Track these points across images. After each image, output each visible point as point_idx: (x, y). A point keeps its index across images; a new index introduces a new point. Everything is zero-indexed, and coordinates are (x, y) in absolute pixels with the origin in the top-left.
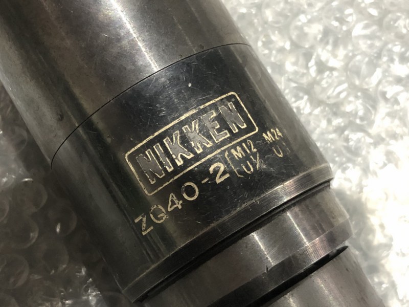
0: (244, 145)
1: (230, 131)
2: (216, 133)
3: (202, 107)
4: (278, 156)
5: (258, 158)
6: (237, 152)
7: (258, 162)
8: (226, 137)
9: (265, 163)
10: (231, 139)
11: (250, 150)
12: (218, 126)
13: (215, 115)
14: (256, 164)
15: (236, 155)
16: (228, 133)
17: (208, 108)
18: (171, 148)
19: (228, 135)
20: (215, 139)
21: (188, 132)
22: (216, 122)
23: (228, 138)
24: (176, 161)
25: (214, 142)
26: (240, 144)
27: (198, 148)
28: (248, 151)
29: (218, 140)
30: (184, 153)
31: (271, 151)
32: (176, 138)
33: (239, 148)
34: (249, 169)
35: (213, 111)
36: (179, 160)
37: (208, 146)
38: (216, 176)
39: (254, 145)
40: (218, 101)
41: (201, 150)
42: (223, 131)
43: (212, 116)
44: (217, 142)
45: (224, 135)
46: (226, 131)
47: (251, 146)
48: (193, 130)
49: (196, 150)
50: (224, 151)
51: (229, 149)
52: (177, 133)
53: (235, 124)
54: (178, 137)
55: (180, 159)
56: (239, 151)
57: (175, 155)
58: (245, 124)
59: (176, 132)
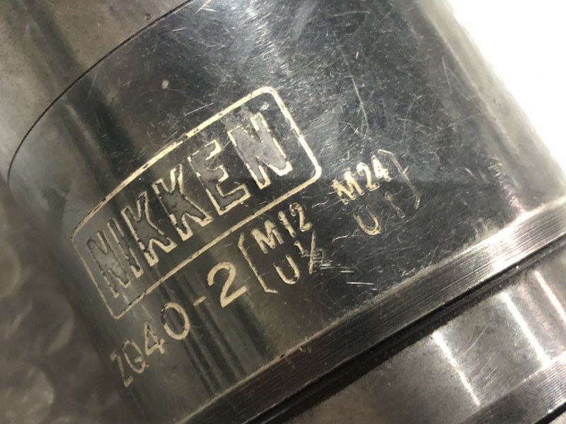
0: (282, 216)
1: (252, 185)
2: (221, 192)
3: (190, 134)
4: (366, 234)
5: (313, 244)
6: (265, 234)
7: (312, 255)
8: (241, 200)
9: (328, 257)
10: (252, 205)
11: (296, 226)
12: (226, 176)
13: (218, 149)
14: (308, 259)
15: (264, 242)
16: (246, 191)
17: (203, 134)
18: (135, 229)
19: (247, 196)
20: (218, 207)
21: (163, 192)
22: (221, 167)
23: (246, 202)
24: (146, 255)
25: (214, 213)
26: (272, 215)
27: (185, 230)
28: (291, 230)
29: (223, 208)
30: (158, 240)
31: (348, 224)
32: (143, 208)
33: (269, 226)
34: (290, 274)
35: (214, 141)
36: (150, 255)
37: (203, 224)
38: (220, 291)
39: (306, 214)
40: (228, 115)
41: (190, 234)
42: (237, 186)
43: (213, 154)
44: (221, 213)
45: (238, 195)
46: (243, 187)
47: (298, 217)
48: (173, 188)
49: (180, 231)
50: (237, 233)
51: (246, 230)
52: (143, 197)
53: (264, 165)
54: (146, 204)
55: (152, 251)
56: (268, 231)
57: (144, 244)
58: (288, 163)
59: (141, 195)
